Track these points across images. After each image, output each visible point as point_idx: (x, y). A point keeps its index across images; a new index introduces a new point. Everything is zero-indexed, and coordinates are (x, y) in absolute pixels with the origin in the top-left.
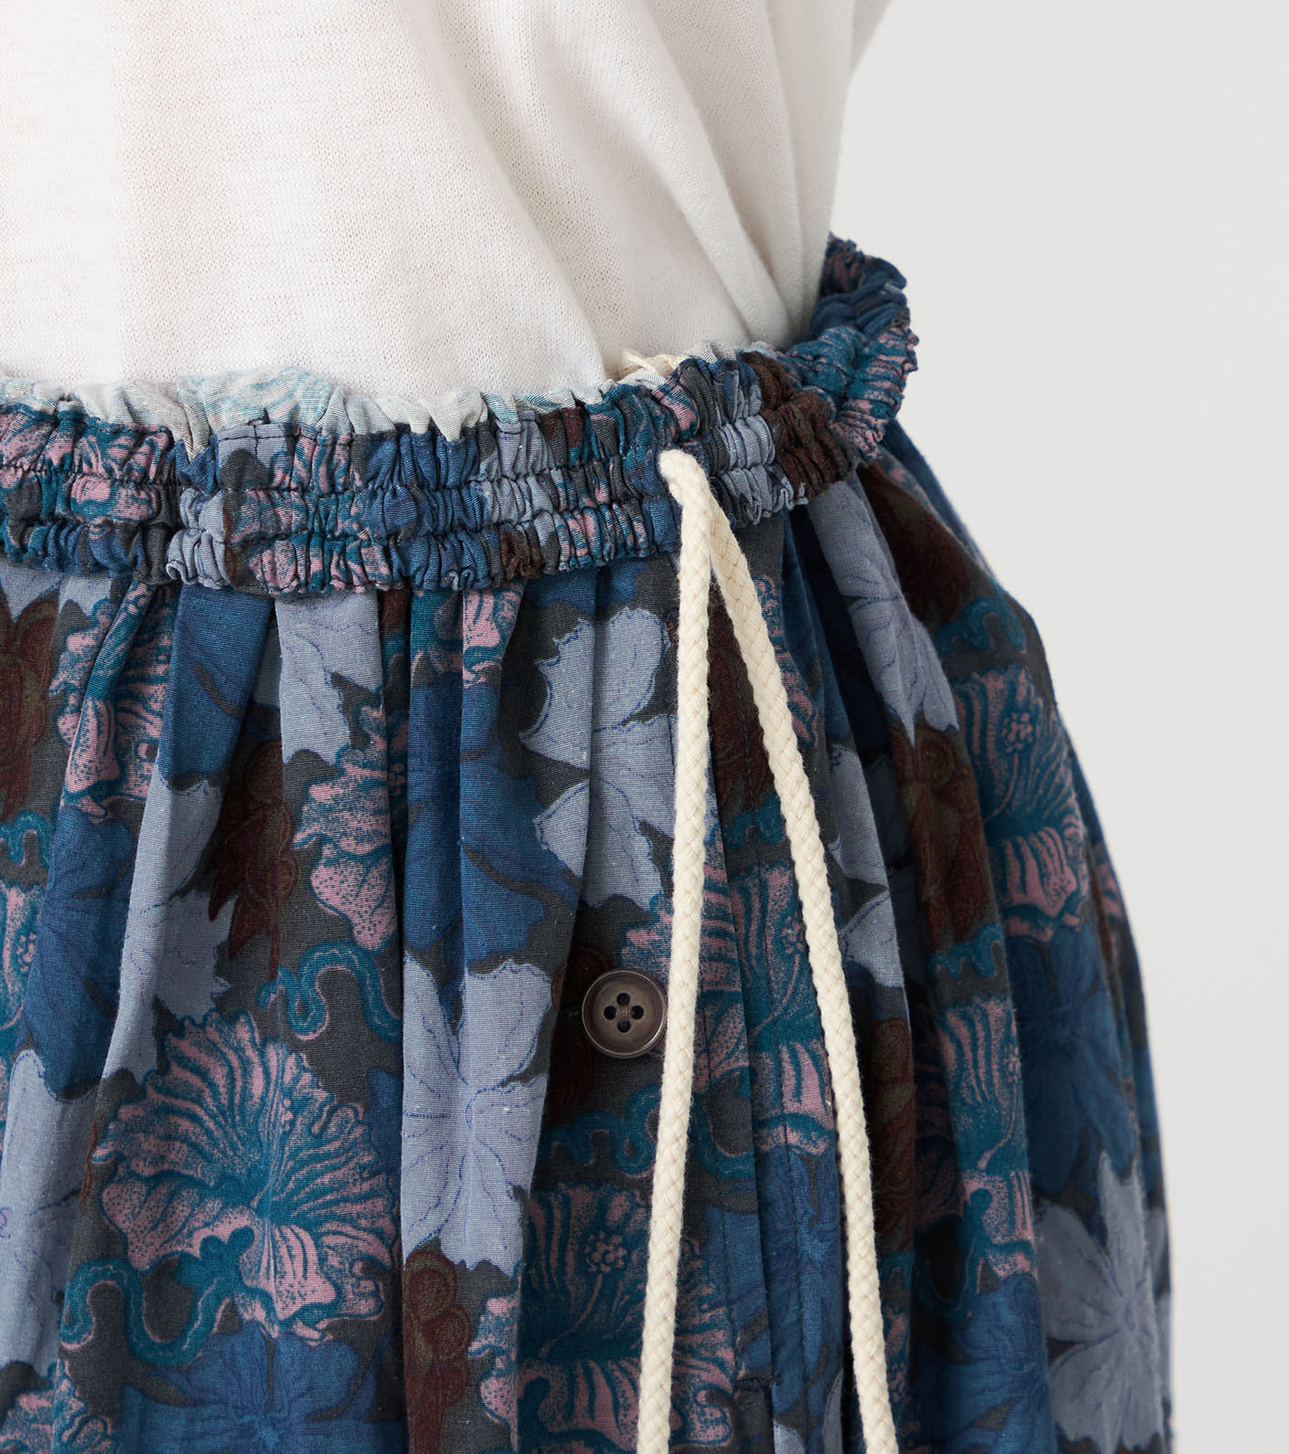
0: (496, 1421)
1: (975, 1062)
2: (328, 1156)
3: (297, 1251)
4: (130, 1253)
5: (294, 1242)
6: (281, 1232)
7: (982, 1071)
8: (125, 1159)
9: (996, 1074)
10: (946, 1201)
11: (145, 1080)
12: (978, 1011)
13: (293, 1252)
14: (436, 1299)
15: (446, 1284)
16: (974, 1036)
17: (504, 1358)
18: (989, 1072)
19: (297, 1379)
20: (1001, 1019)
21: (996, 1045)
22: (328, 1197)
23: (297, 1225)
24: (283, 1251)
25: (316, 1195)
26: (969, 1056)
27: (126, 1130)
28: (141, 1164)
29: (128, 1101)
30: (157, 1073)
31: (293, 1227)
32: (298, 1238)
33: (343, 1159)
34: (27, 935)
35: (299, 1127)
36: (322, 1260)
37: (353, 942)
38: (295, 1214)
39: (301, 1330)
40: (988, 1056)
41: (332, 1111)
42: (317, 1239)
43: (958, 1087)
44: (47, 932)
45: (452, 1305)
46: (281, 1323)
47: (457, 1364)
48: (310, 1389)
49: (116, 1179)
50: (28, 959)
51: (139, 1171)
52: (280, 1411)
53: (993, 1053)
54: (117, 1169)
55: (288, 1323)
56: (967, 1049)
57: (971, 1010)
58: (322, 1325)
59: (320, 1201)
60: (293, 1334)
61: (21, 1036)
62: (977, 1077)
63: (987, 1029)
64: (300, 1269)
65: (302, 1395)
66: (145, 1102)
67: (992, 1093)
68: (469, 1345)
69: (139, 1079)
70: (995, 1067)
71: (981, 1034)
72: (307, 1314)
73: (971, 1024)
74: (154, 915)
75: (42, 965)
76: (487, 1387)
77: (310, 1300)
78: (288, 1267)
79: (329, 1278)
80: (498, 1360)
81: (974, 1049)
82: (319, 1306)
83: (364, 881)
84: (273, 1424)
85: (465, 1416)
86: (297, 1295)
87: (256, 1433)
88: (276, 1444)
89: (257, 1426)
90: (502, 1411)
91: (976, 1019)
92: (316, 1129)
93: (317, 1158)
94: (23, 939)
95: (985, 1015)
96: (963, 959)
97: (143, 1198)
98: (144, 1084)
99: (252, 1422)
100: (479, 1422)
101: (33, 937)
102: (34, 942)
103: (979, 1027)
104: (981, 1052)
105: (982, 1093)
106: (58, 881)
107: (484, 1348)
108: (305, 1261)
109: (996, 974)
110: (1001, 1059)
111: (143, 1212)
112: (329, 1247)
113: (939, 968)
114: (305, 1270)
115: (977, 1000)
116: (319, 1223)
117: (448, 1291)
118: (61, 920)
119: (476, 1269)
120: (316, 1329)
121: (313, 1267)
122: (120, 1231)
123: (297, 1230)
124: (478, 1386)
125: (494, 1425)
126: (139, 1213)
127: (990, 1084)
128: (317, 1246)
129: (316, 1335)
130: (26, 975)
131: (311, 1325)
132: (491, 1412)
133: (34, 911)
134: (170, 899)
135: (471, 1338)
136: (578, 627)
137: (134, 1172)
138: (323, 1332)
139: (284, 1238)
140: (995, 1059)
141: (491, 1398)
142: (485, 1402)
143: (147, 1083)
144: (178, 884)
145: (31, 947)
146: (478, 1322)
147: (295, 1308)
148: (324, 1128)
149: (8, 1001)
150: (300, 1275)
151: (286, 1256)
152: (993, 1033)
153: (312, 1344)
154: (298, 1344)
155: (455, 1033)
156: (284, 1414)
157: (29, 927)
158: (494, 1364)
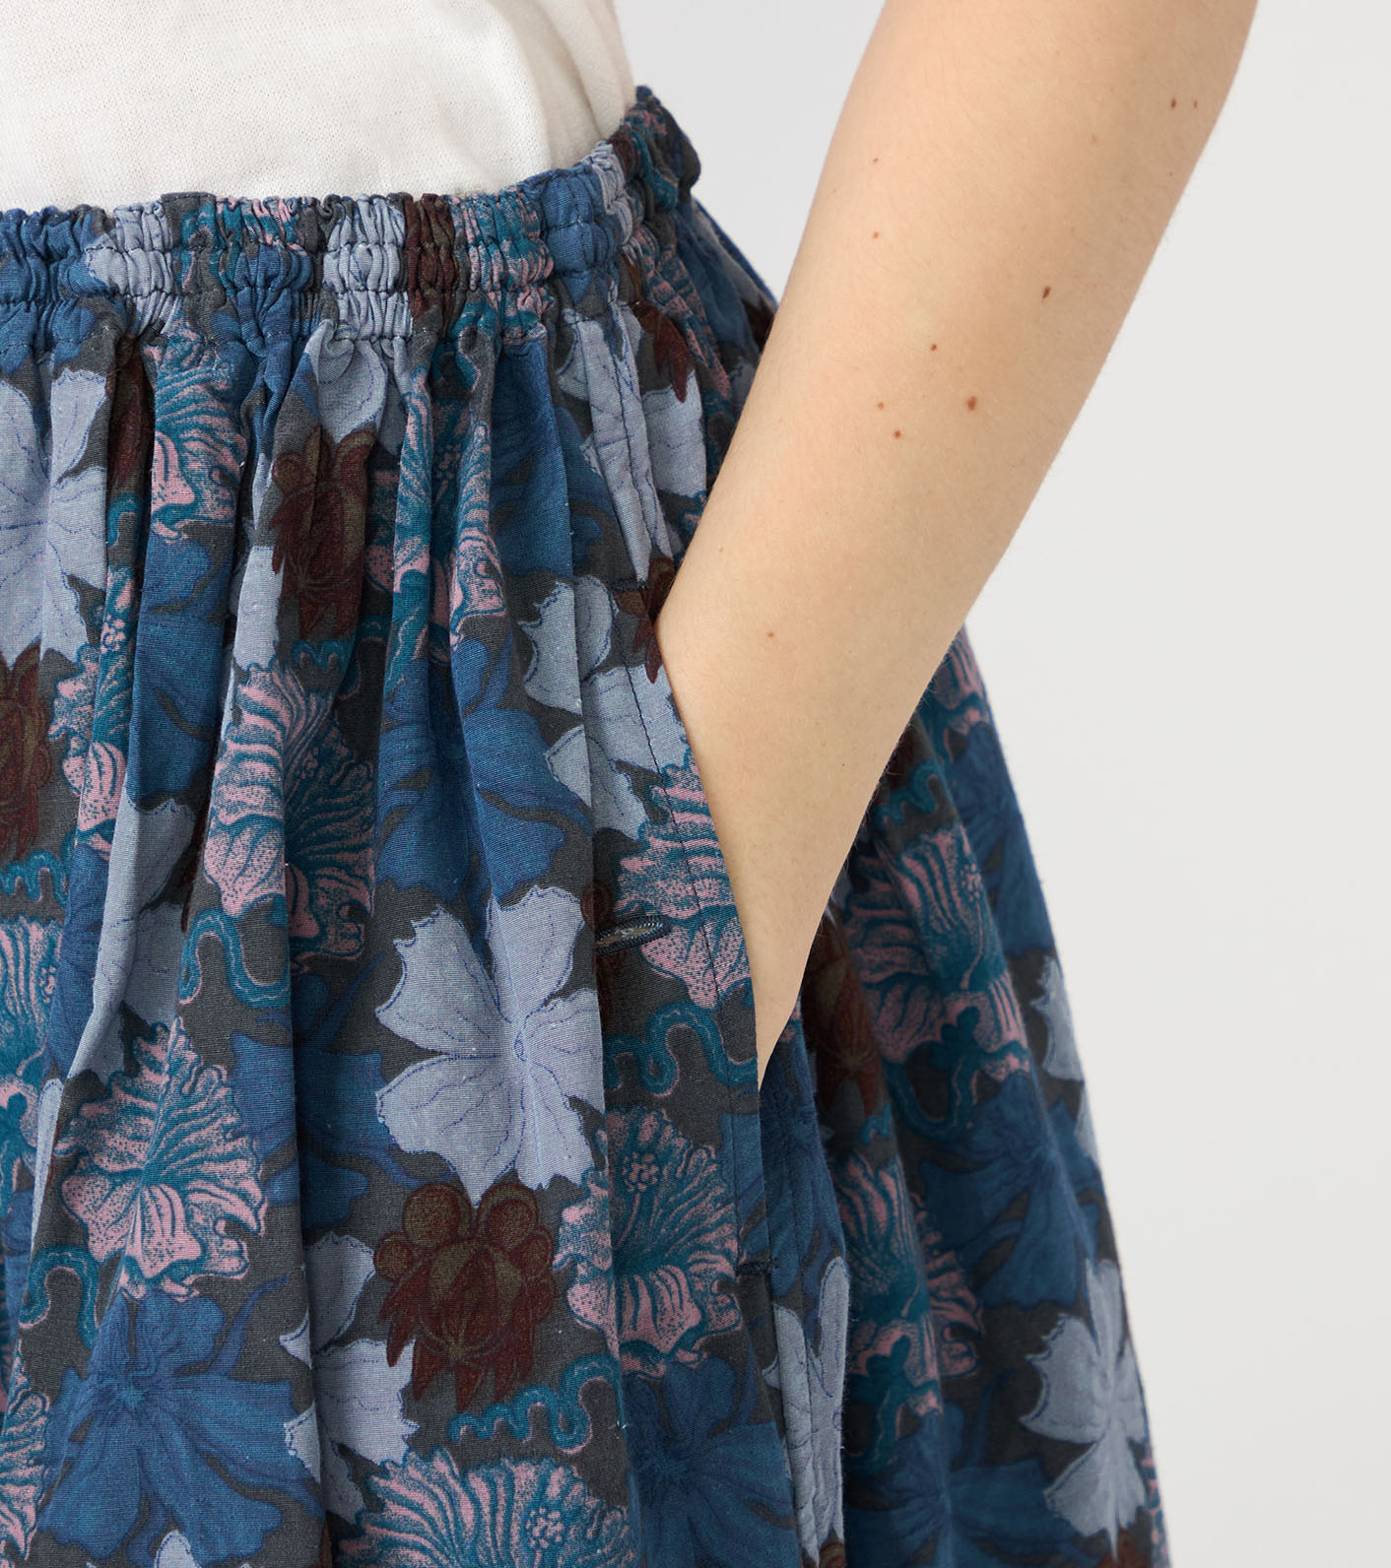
0: (587, 1327)
1: (937, 894)
2: (195, 1115)
3: (166, 1210)
4: (90, 1244)
5: (163, 1201)
6: (150, 1192)
7: (945, 903)
8: (87, 1153)
9: (958, 900)
10: (919, 1030)
11: (111, 1080)
12: (928, 847)
13: (162, 1211)
14: (521, 1225)
15: (528, 1211)
16: (930, 873)
17: (585, 1264)
18: (951, 900)
19: (165, 1335)
20: (952, 847)
21: (951, 873)
22: (194, 1156)
23: (165, 1183)
24: (153, 1211)
25: (183, 1154)
26: (930, 891)
27: (88, 1126)
28: (105, 1159)
29: (91, 1100)
30: (124, 1074)
31: (162, 1186)
32: (167, 1196)
33: (208, 1118)
34: (48, 968)
35: (172, 1089)
36: (189, 1217)
37: (221, 909)
38: (164, 1173)
39: (169, 1286)
40: (946, 885)
41: (200, 1071)
42: (184, 1195)
43: (927, 922)
44: (65, 966)
45: (536, 1228)
46: (148, 1281)
47: (545, 1281)
48: (178, 1344)
49: (77, 1171)
50: (49, 991)
51: (103, 1166)
52: (145, 1369)
53: (951, 881)
54: (77, 1162)
55: (156, 1280)
56: (926, 884)
57: (921, 848)
58: (189, 1281)
59: (187, 1159)
60: (161, 1291)
61: (47, 1067)
62: (942, 909)
63: (941, 861)
64: (168, 1226)
65: (171, 1350)
66: (111, 1101)
67: (957, 918)
68: (553, 1259)
69: (104, 1079)
70: (955, 893)
71: (936, 868)
72: (175, 1271)
73: (924, 861)
74: (122, 929)
75: (62, 997)
76: (573, 1295)
77: (178, 1257)
78: (156, 1226)
79: (195, 1235)
80: (579, 1267)
81: (933, 882)
82: (186, 1262)
83: (230, 850)
84: (136, 1384)
85: (557, 1326)
86: (165, 1252)
87: (114, 1395)
88: (139, 1403)
89: (116, 1388)
90: (593, 1317)
91: (928, 855)
92: (186, 1089)
93: (186, 1118)
94: (44, 971)
95: (935, 849)
96: (903, 804)
97: (106, 1193)
98: (109, 1085)
99: (111, 1385)
100: (572, 1330)
101: (53, 970)
102: (53, 974)
103: (932, 861)
104: (940, 884)
105: (950, 922)
106: (74, 916)
107: (566, 1257)
108: (174, 1219)
109: (937, 807)
110: (959, 884)
111: (106, 1205)
112: (195, 1205)
113: (885, 819)
114: (173, 1227)
115: (925, 837)
116: (186, 1181)
117: (530, 1216)
118: (78, 953)
119: (551, 1186)
120: (183, 1285)
121: (180, 1225)
122: (81, 1221)
123: (166, 1189)
124: (565, 1295)
125: (586, 1331)
126: (100, 1206)
127: (954, 911)
128: (185, 1203)
129: (183, 1291)
130: (48, 1006)
131: (179, 1281)
132: (581, 1319)
133: (53, 945)
134: (140, 912)
135: (554, 1252)
136: (556, 591)
137: (98, 1167)
138: (190, 1288)
139: (154, 1198)
140: (953, 886)
141: (578, 1305)
142: (574, 1309)
143: (113, 1084)
144: (147, 897)
145: (52, 979)
146: (558, 1235)
147: (162, 1266)
148: (193, 1089)
149: (36, 1031)
150: (168, 1232)
151: (155, 1215)
152: (946, 862)
153: (180, 1300)
154: (166, 1301)
155: (492, 977)
156: (149, 1373)
157: (48, 961)
158: (576, 1271)
